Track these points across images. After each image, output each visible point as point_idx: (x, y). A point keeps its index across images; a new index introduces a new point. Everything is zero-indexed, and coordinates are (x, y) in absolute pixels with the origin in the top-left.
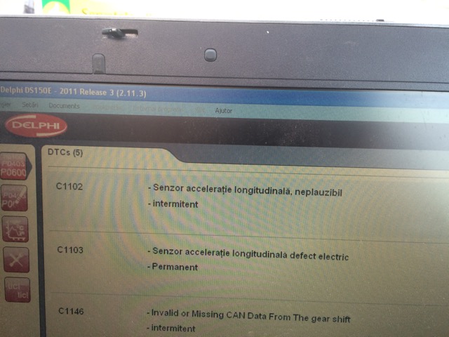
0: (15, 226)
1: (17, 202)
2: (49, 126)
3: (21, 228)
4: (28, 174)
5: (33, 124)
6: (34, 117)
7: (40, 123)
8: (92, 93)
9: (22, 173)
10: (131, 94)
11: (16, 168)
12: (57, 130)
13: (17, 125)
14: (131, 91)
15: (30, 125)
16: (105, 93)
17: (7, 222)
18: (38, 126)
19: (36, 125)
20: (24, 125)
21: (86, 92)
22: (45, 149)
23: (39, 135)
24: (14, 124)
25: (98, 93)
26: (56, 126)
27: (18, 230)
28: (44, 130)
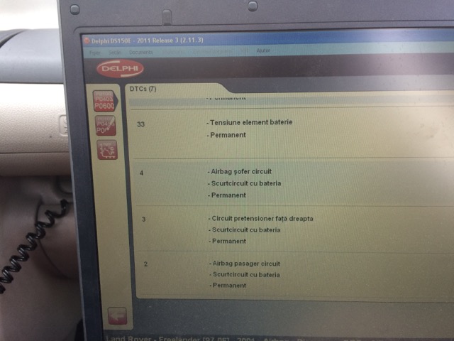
0: (107, 148)
1: (108, 129)
2: (130, 69)
3: (112, 149)
4: (115, 106)
5: (118, 68)
6: (118, 62)
7: (123, 67)
8: (162, 41)
9: (111, 106)
10: (192, 41)
11: (106, 102)
12: (136, 72)
13: (105, 69)
14: (192, 38)
15: (116, 69)
16: (171, 41)
17: (101, 145)
18: (122, 69)
19: (121, 68)
20: (111, 69)
21: (157, 41)
22: (128, 87)
23: (122, 76)
24: (104, 68)
25: (166, 41)
26: (135, 68)
27: (110, 150)
28: (126, 72)
